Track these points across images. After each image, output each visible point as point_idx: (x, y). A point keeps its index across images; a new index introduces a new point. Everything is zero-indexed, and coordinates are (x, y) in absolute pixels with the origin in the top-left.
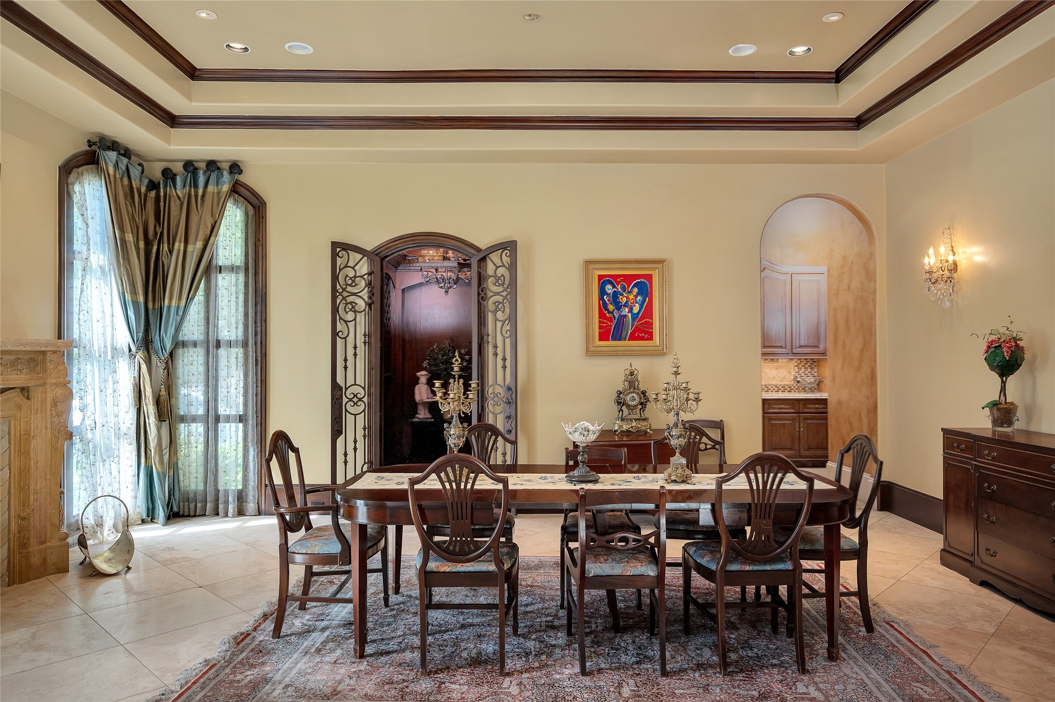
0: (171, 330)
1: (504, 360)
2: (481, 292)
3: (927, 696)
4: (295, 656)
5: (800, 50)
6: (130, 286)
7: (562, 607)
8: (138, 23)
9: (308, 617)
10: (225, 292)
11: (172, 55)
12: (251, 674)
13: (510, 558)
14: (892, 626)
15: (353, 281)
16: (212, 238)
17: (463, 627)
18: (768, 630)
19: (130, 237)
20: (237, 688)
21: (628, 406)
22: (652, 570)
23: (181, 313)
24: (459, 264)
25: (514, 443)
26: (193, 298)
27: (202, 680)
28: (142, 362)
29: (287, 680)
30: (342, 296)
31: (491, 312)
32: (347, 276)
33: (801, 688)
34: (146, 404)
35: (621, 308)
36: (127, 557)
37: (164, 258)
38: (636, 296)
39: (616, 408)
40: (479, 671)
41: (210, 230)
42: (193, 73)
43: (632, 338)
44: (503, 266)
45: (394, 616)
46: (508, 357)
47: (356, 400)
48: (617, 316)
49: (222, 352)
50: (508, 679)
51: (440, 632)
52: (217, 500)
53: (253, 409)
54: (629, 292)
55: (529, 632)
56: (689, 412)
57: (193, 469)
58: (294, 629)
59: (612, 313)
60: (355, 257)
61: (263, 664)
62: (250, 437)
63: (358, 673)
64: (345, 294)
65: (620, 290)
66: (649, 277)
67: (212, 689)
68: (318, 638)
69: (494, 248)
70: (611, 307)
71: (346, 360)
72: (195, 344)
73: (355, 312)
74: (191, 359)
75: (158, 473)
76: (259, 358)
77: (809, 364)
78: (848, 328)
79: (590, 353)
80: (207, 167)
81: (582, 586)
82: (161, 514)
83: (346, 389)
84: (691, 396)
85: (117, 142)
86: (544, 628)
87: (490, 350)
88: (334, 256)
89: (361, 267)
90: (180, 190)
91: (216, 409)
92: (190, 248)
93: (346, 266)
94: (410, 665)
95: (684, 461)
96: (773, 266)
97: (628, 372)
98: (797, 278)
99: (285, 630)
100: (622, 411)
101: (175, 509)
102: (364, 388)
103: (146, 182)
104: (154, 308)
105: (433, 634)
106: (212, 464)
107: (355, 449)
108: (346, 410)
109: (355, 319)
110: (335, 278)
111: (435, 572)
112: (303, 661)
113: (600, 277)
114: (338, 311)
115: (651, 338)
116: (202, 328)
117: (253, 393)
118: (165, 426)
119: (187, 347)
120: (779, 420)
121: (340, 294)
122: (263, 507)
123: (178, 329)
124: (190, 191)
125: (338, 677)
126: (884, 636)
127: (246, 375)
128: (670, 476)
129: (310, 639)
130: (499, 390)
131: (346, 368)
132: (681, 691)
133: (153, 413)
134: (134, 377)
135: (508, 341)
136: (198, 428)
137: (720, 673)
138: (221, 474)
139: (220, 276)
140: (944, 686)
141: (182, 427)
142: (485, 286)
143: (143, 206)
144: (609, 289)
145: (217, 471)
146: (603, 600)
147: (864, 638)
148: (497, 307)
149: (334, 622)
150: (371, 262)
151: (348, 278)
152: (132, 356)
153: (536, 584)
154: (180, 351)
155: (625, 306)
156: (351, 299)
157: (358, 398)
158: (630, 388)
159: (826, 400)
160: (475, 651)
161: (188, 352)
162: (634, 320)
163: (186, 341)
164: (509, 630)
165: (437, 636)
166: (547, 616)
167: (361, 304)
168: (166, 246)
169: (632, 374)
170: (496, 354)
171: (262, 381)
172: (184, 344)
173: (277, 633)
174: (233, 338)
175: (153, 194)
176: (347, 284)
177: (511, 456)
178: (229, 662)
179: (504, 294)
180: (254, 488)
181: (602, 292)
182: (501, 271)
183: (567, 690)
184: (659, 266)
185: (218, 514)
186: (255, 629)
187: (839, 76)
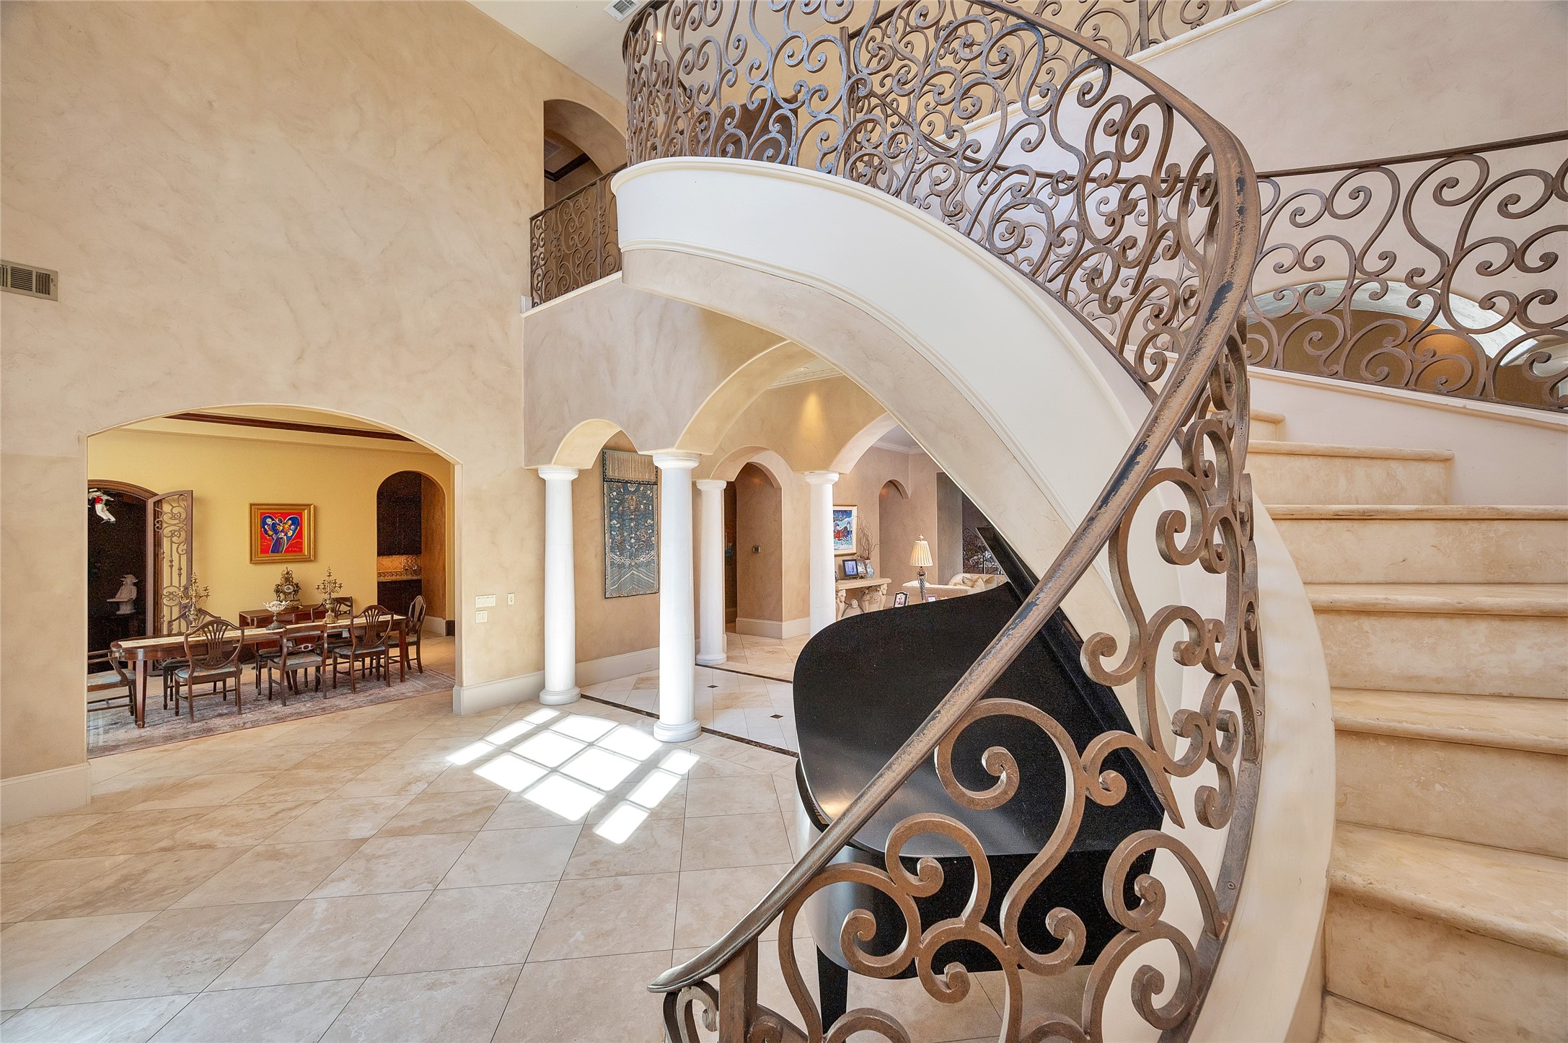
1: (180, 569)
2: (156, 523)
14: (432, 670)
21: (285, 593)
31: (167, 537)
35: (278, 533)
38: (290, 526)
43: (287, 551)
44: (180, 507)
46: (184, 568)
48: (275, 538)
54: (284, 523)
56: (335, 593)
59: (271, 536)
65: (277, 522)
66: (300, 515)
69: (171, 495)
70: (270, 533)
79: (254, 563)
87: (166, 561)
97: (285, 573)
113: (262, 514)
115: (301, 550)
126: (427, 673)
128: (327, 620)
130: (174, 589)
135: (184, 558)
142: (161, 519)
144: (269, 521)
147: (418, 675)
148: (173, 534)
155: (281, 531)
158: (286, 583)
159: (420, 580)
162: (288, 540)
169: (288, 573)
179: (180, 526)
181: (264, 523)
182: (178, 510)
184: (308, 507)
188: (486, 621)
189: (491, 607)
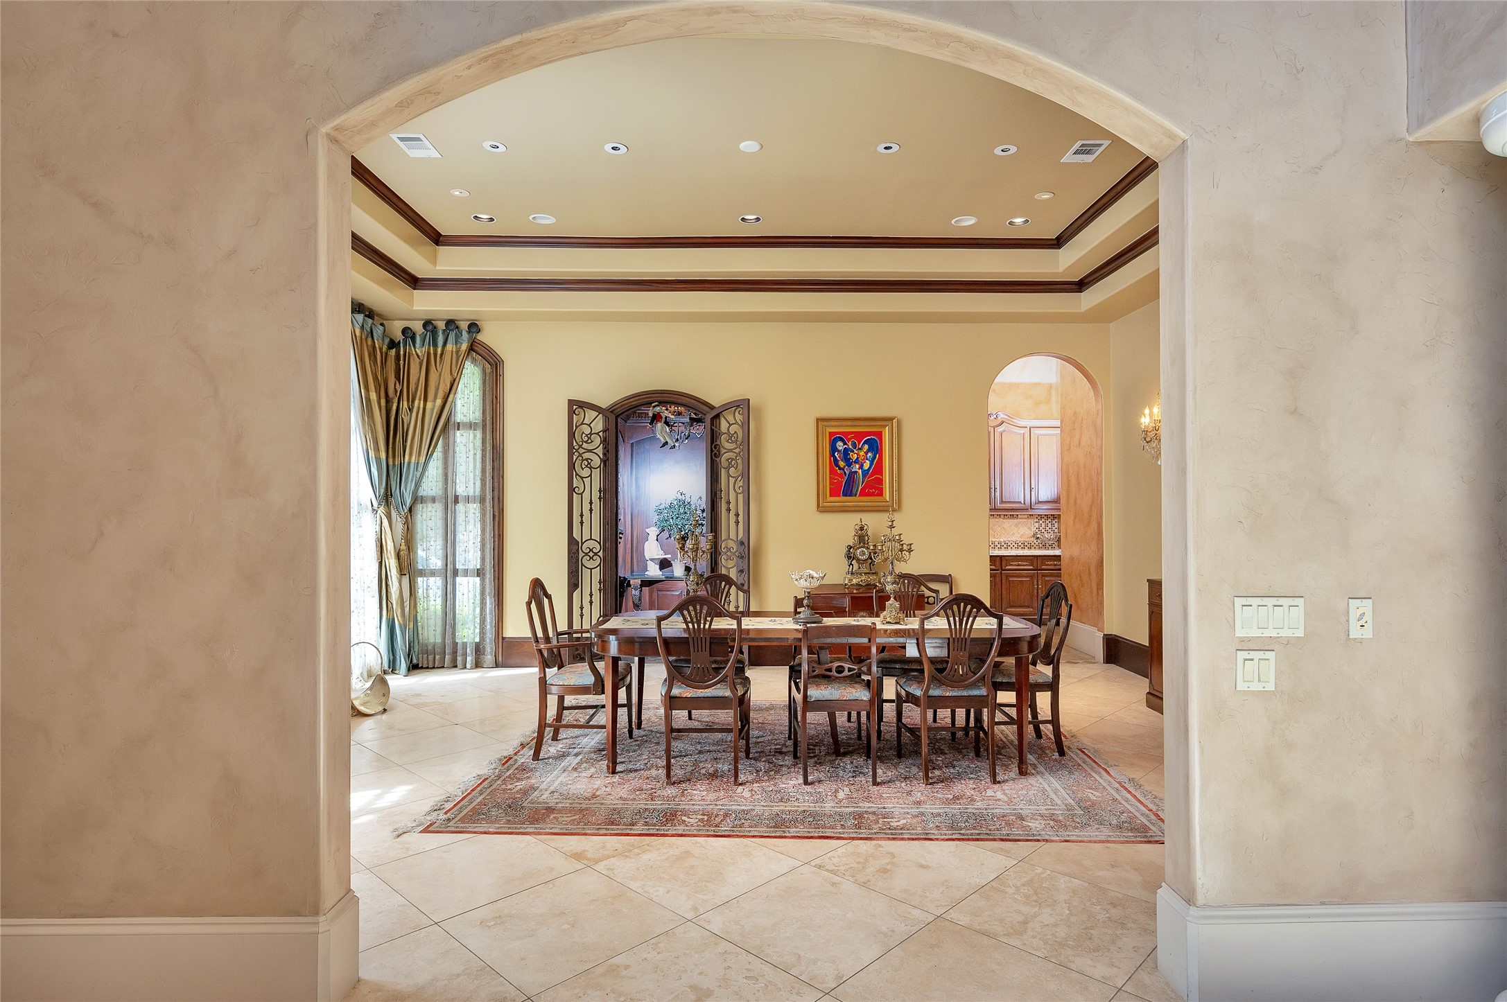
0: (411, 486)
1: (737, 515)
2: (714, 449)
3: (1095, 798)
4: (556, 772)
5: (1019, 221)
6: (373, 443)
7: (790, 738)
8: (395, 200)
9: (561, 746)
10: (463, 449)
11: (422, 225)
12: (520, 785)
13: (744, 687)
14: (1083, 752)
15: (589, 438)
16: (451, 396)
17: (700, 752)
18: (972, 755)
19: (373, 396)
20: (511, 794)
21: (858, 560)
22: (865, 696)
23: (420, 469)
24: (691, 419)
25: (747, 592)
26: (432, 455)
27: (479, 789)
28: (383, 517)
29: (552, 788)
30: (578, 452)
31: (724, 468)
32: (583, 433)
33: (990, 793)
34: (388, 558)
35: (852, 464)
36: (383, 699)
37: (404, 416)
38: (866, 453)
39: (846, 562)
40: (716, 783)
41: (449, 388)
42: (437, 238)
43: (863, 494)
44: (736, 423)
45: (639, 745)
46: (741, 513)
47: (592, 554)
48: (847, 473)
49: (460, 507)
50: (740, 787)
51: (681, 756)
52: (455, 653)
53: (491, 563)
54: (859, 449)
55: (760, 756)
56: (903, 561)
57: (432, 622)
58: (550, 754)
59: (843, 469)
60: (591, 414)
61: (528, 778)
62: (488, 590)
63: (612, 784)
64: (581, 451)
65: (851, 447)
66: (879, 435)
67: (489, 794)
68: (572, 761)
69: (727, 407)
70: (842, 464)
71: (582, 516)
72: (433, 500)
73: (591, 468)
74: (429, 514)
75: (400, 624)
76: (497, 514)
77: (1050, 520)
78: (1079, 484)
79: (821, 509)
80: (446, 326)
81: (805, 709)
82: (403, 665)
83: (582, 544)
84: (905, 547)
85: (363, 304)
86: (773, 753)
87: (724, 507)
88: (571, 413)
89: (597, 424)
90: (420, 350)
91: (454, 565)
92: (429, 405)
93: (582, 424)
94: (657, 779)
95: (897, 605)
96: (1011, 419)
97: (857, 528)
98: (1036, 432)
99: (542, 755)
100: (853, 565)
101: (415, 661)
102: (600, 543)
103: (387, 341)
104: (394, 465)
105: (675, 757)
106: (449, 616)
107: (591, 603)
108: (582, 565)
109: (591, 475)
110: (571, 435)
111: (679, 697)
112: (563, 776)
113: (831, 434)
114: (574, 468)
115: (881, 494)
116: (440, 485)
117: (490, 547)
118: (406, 580)
119: (426, 502)
120: (1017, 577)
121: (577, 450)
122: (500, 659)
123: (418, 485)
124: (429, 349)
125: (596, 787)
126: (1073, 759)
127: (483, 530)
128: (885, 618)
129: (566, 761)
130: (731, 544)
131: (582, 523)
132: (888, 795)
133: (395, 567)
134: (376, 532)
135: (741, 497)
136: (435, 584)
137: (923, 783)
138: (458, 626)
139: (458, 433)
140: (1112, 792)
141: (420, 580)
142: (718, 443)
143: (384, 363)
144: (840, 446)
145: (455, 624)
146: (828, 734)
147: (1056, 760)
148: (730, 463)
149: (585, 749)
150: (606, 419)
151: (584, 435)
152: (375, 511)
153: (767, 722)
154: (419, 507)
155: (855, 462)
156: (586, 455)
157: (593, 552)
158: (860, 543)
159: (1060, 556)
160: (712, 769)
161: (427, 507)
162: (864, 476)
163: (425, 497)
164: (742, 755)
165: (678, 759)
166: (776, 745)
167: (596, 461)
168: (405, 403)
169: (862, 529)
170: (729, 510)
171: (499, 536)
172: (423, 500)
173: (536, 757)
174: (471, 494)
175: (393, 352)
176: (583, 441)
177: (744, 603)
178: (499, 777)
179: (737, 451)
180: (491, 641)
181: (834, 449)
182: (733, 429)
183: (791, 794)
184: (889, 423)
185: (456, 666)
186: (516, 754)
187: (1058, 243)
188: (1270, 687)
189: (1288, 642)
